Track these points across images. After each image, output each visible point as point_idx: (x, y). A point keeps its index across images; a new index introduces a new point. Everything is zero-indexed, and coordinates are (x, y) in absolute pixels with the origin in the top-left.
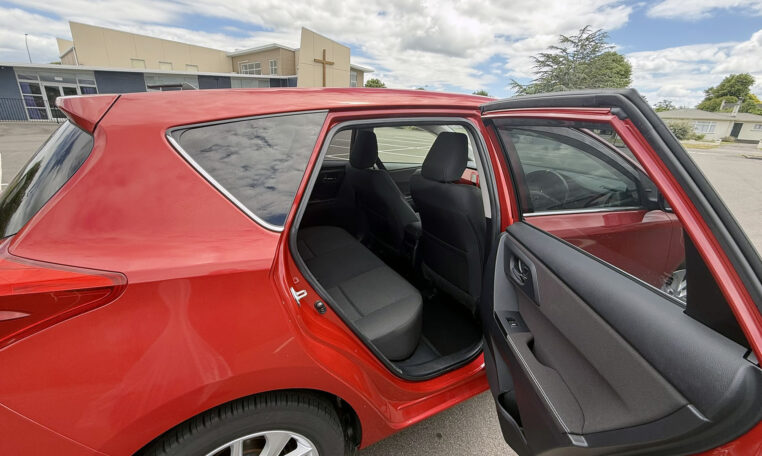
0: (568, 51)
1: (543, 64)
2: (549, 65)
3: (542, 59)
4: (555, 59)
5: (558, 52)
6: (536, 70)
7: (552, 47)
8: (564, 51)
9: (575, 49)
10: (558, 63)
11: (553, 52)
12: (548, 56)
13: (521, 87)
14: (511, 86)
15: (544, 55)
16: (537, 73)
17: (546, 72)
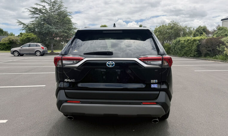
0: (46, 7)
1: (34, 13)
2: (38, 14)
3: (33, 10)
4: (40, 11)
5: (41, 7)
6: (31, 16)
7: (37, 4)
8: (44, 7)
9: (49, 7)
10: (42, 13)
11: (39, 7)
12: (36, 9)
13: (24, 24)
14: (18, 24)
15: (34, 8)
16: (32, 18)
17: (37, 17)
